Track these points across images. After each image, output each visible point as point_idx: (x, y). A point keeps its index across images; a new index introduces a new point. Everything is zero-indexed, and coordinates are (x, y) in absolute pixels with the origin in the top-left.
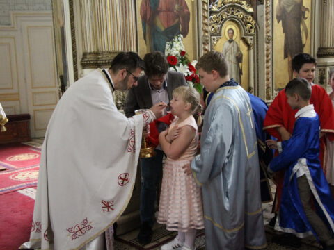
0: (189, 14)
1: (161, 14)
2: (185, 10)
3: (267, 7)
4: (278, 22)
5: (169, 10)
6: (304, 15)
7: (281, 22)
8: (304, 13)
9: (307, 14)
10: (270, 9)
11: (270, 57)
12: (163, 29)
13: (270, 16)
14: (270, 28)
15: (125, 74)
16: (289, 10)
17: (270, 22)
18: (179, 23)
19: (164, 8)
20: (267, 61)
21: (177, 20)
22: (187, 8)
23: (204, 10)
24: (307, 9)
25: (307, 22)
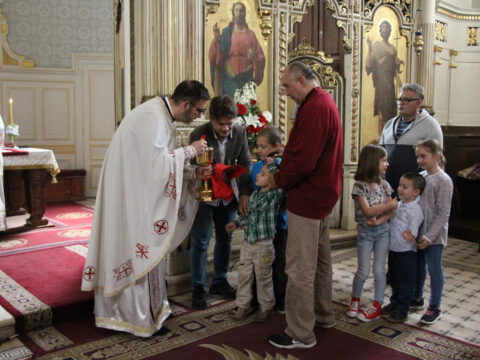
0: (264, 60)
1: (233, 59)
2: (260, 56)
3: (354, 57)
4: (368, 74)
5: (242, 54)
6: (398, 68)
7: (371, 75)
8: (398, 67)
9: (402, 68)
10: (358, 59)
11: (357, 113)
12: (233, 75)
13: (358, 67)
14: (357, 80)
15: (188, 107)
16: (381, 61)
17: (358, 73)
18: (252, 70)
19: (236, 53)
20: (354, 118)
21: (250, 66)
22: (262, 53)
23: (282, 56)
24: (402, 62)
25: (402, 76)
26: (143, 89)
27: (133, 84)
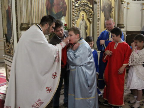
1: (55, 6)
2: (65, 5)
3: (98, 5)
4: (102, 12)
6: (112, 10)
7: (103, 12)
8: (112, 9)
9: (113, 9)
10: (99, 6)
11: (99, 28)
12: (55, 13)
13: (99, 9)
14: (99, 15)
16: (106, 7)
17: (99, 12)
18: (62, 11)
19: (56, 4)
20: (98, 30)
21: (61, 10)
22: (66, 4)
23: (73, 5)
24: (113, 7)
26: (21, 20)
27: (17, 18)
